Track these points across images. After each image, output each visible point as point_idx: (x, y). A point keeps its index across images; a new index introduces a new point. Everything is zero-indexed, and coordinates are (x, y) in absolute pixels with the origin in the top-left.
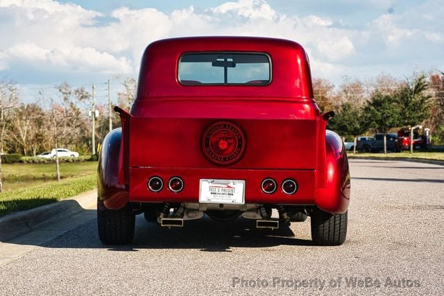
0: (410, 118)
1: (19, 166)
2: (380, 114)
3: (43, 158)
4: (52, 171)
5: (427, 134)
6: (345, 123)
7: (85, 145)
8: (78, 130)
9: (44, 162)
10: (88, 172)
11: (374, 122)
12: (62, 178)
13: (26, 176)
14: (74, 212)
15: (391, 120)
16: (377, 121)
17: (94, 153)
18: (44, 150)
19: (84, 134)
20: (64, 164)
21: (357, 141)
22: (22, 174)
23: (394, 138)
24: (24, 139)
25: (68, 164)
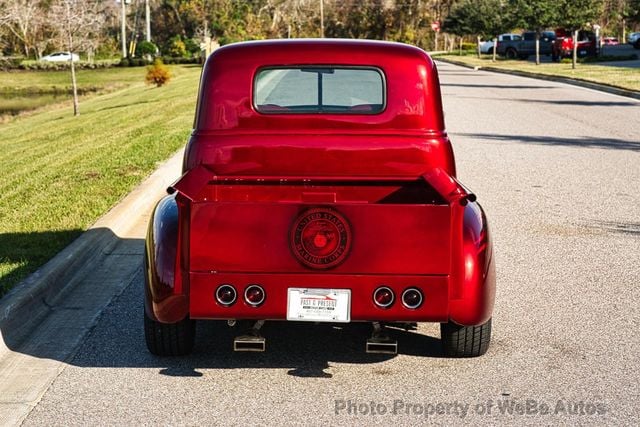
0: (573, 18)
1: (19, 75)
2: (530, 8)
3: (53, 62)
4: (65, 81)
5: (597, 35)
6: (482, 18)
7: (111, 40)
8: (100, 18)
9: (53, 69)
10: (117, 84)
11: (523, 20)
12: (80, 92)
13: (29, 89)
14: (107, 249)
15: (546, 17)
16: (526, 19)
17: (125, 56)
18: (54, 49)
19: (110, 22)
20: (82, 71)
21: (498, 42)
22: (24, 87)
23: (551, 38)
24: (25, 32)
25: (87, 71)
